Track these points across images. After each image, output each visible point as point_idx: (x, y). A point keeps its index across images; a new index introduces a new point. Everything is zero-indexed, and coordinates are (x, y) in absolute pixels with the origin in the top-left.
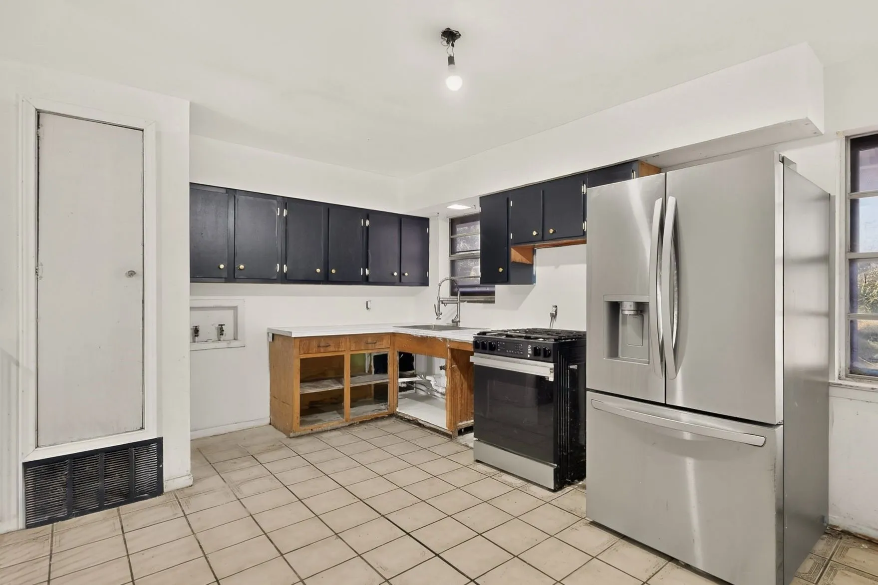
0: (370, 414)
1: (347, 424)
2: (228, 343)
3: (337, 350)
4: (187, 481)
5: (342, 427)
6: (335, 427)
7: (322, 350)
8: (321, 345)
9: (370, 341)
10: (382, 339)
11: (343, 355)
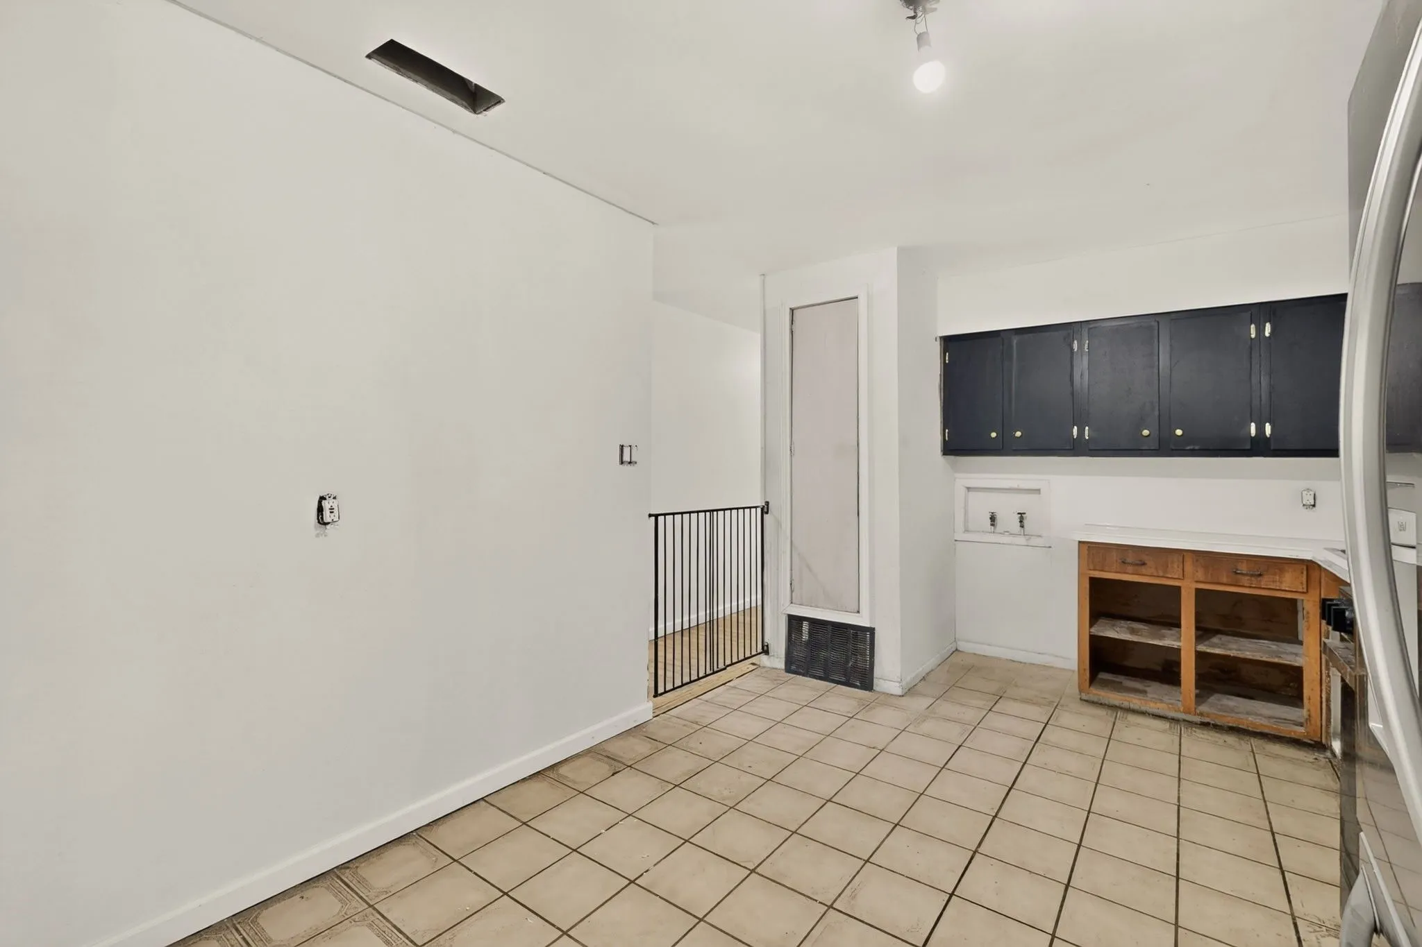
0: (1259, 721)
1: (1197, 719)
2: (1027, 540)
3: (1161, 574)
4: (895, 689)
5: (1184, 720)
6: (1161, 713)
7: (1130, 569)
8: (1129, 560)
9: (1243, 568)
10: (1282, 571)
11: (1179, 588)
